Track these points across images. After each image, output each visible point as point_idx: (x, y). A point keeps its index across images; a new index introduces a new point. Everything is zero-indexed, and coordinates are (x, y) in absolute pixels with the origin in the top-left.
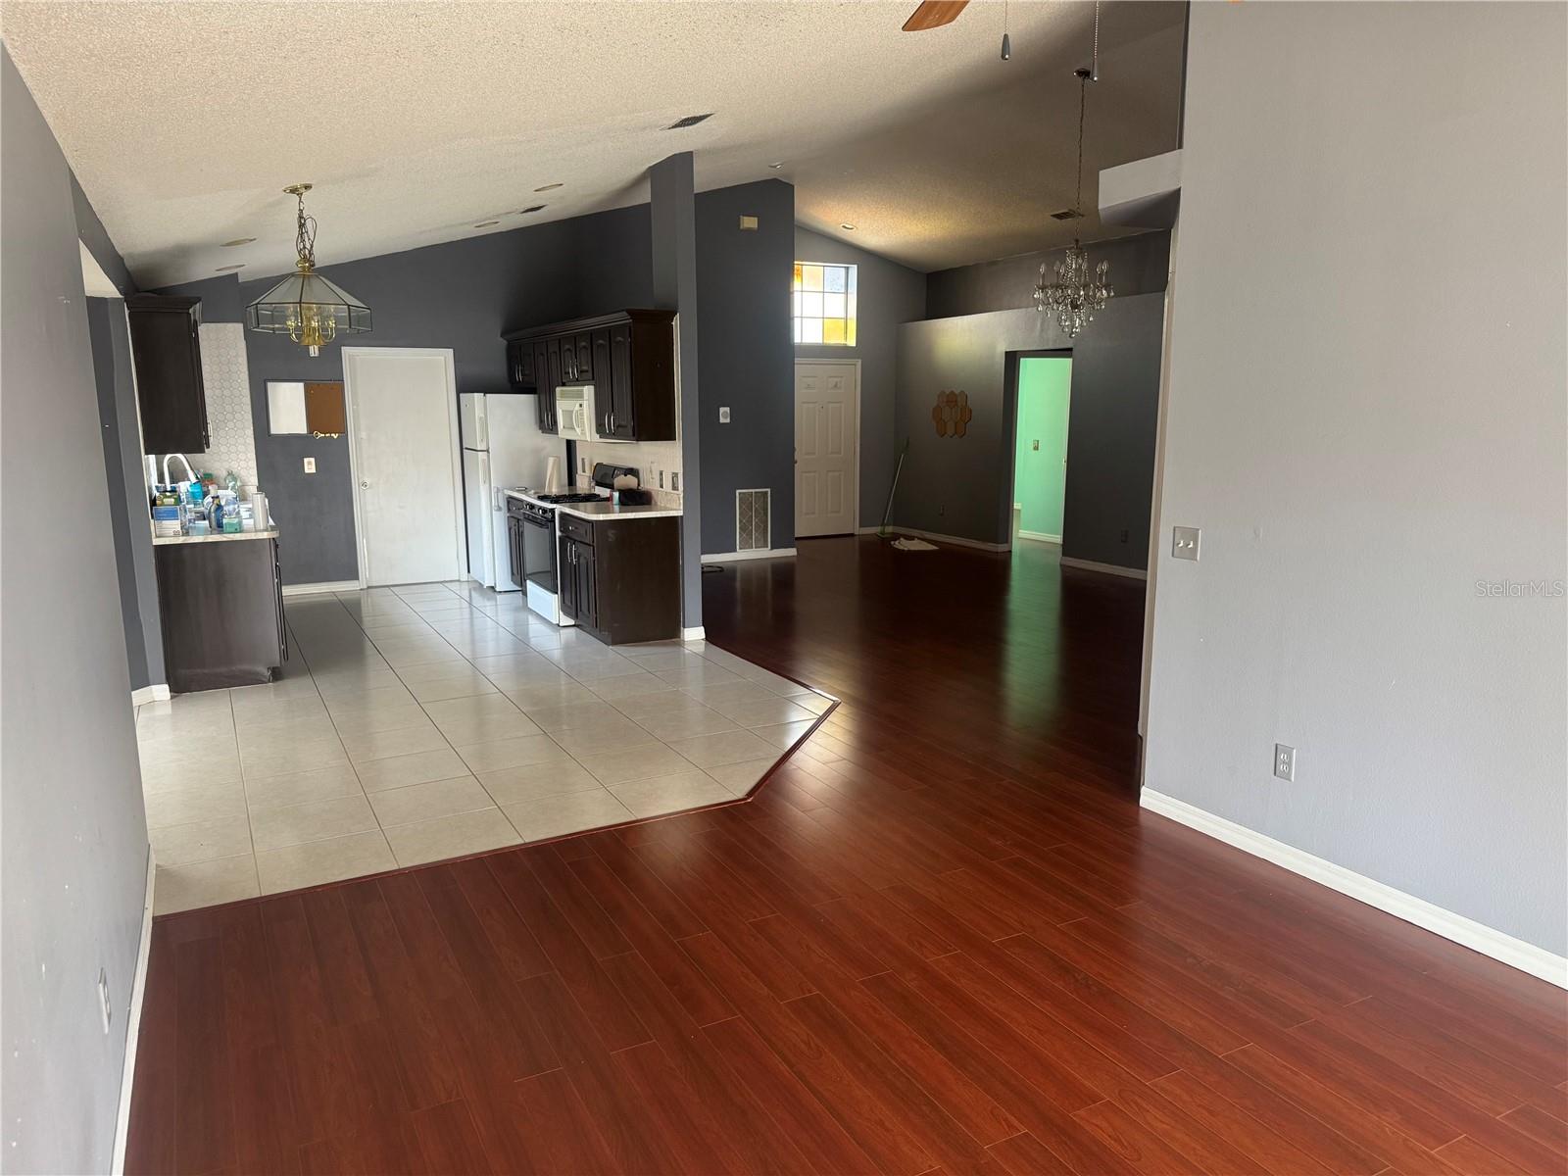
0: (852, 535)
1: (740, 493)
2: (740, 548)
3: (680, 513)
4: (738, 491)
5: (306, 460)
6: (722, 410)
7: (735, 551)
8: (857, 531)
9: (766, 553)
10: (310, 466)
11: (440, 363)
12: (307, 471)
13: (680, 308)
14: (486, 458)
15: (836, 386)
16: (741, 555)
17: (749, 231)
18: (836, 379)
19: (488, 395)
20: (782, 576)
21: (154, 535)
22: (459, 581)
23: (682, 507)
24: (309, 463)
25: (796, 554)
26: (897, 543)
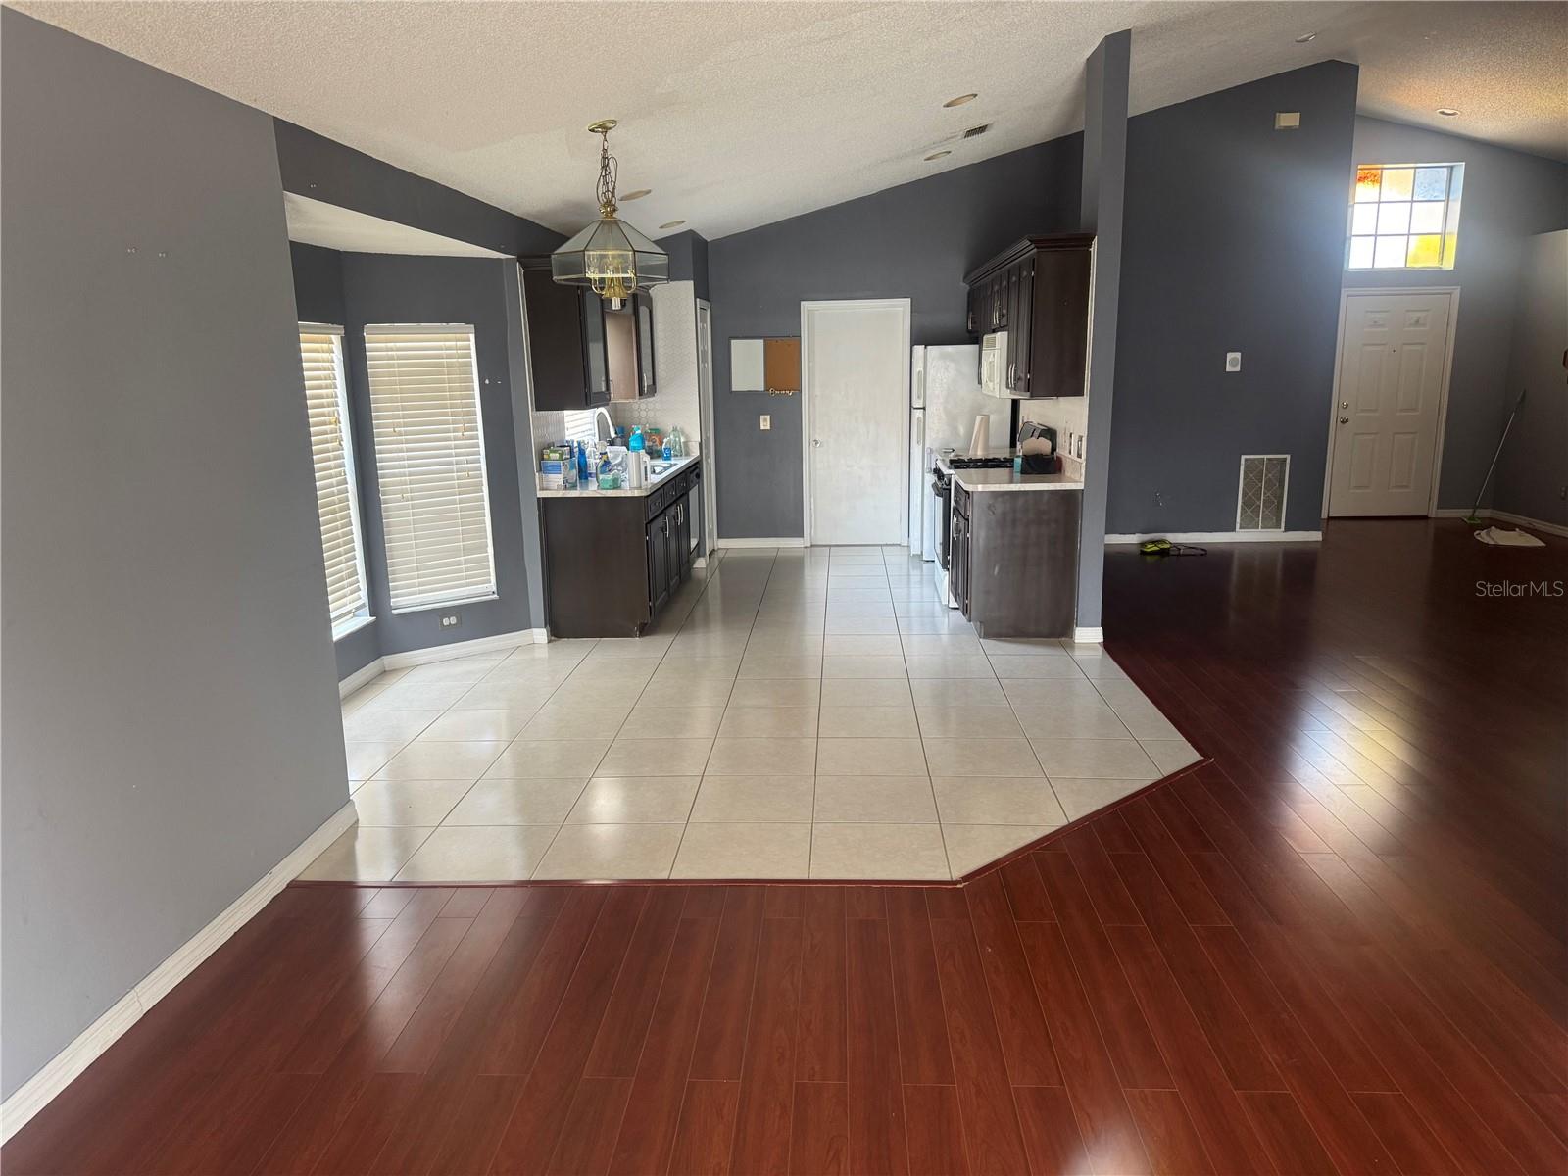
0: (1425, 518)
1: (1246, 460)
2: (1240, 528)
3: (1080, 486)
4: (1243, 457)
5: (762, 417)
6: (1230, 356)
7: (1234, 530)
8: (1434, 512)
9: (1278, 535)
10: (765, 423)
11: (898, 312)
12: (762, 428)
13: (1098, 232)
14: (922, 416)
15: (1417, 322)
16: (1241, 536)
17: (1288, 129)
18: (1419, 314)
19: (929, 347)
20: (1299, 566)
21: (538, 487)
22: (899, 545)
23: (1083, 479)
24: (765, 420)
25: (1320, 539)
26: (1483, 533)
